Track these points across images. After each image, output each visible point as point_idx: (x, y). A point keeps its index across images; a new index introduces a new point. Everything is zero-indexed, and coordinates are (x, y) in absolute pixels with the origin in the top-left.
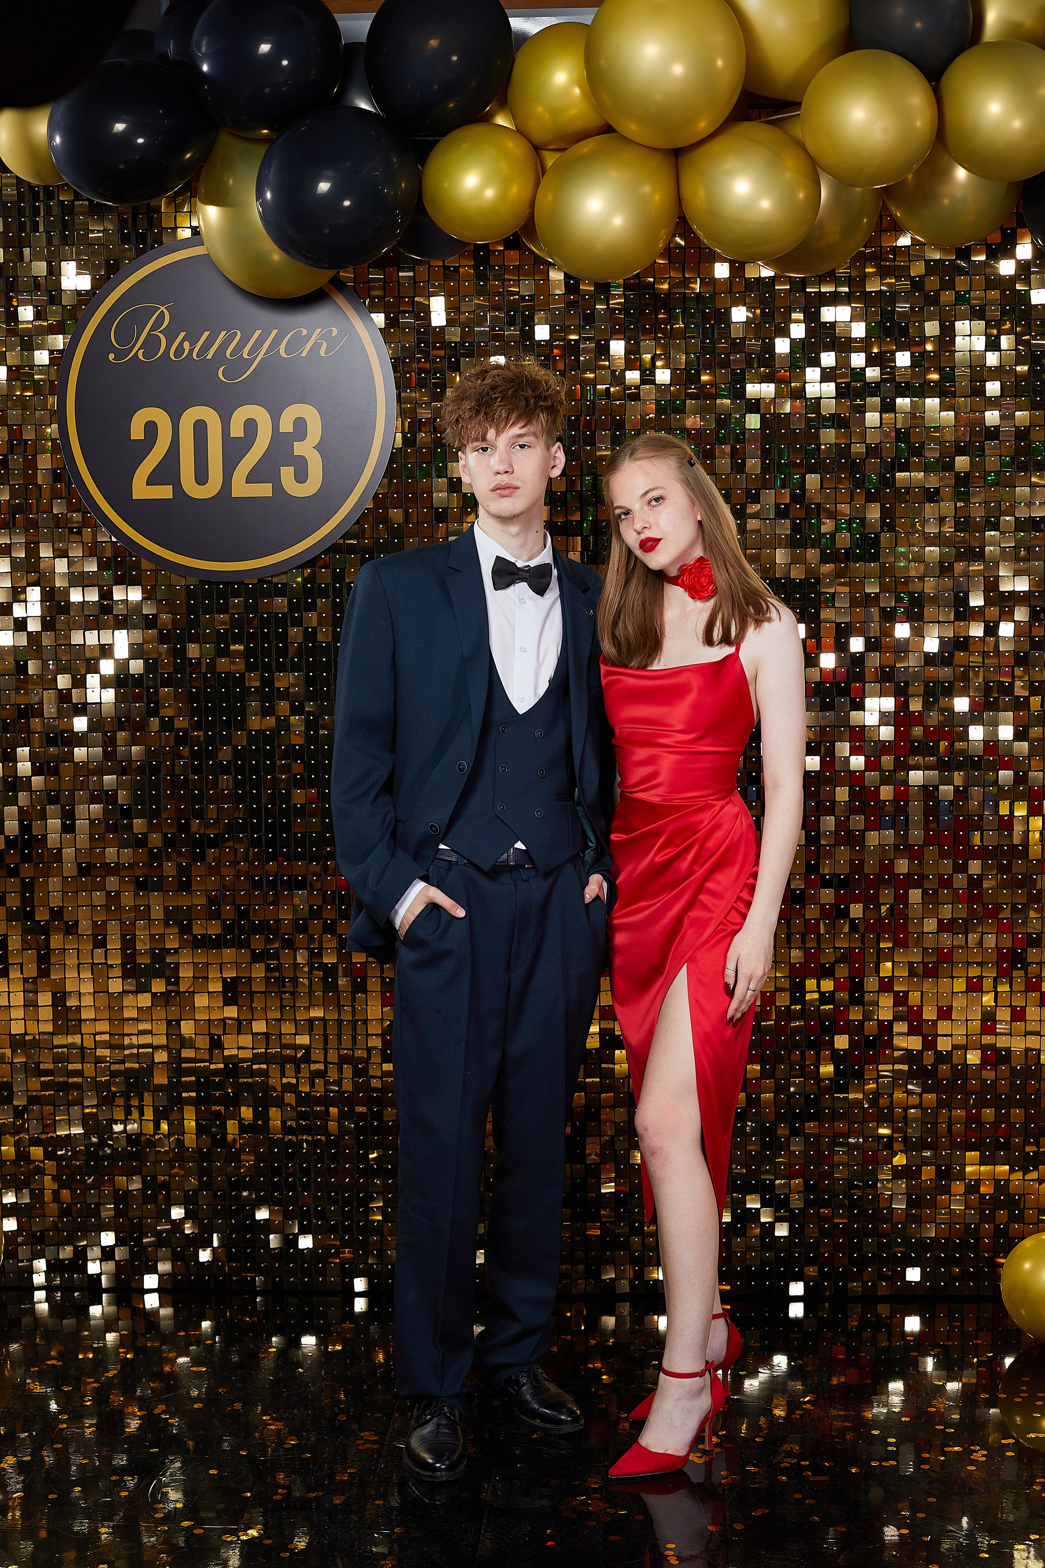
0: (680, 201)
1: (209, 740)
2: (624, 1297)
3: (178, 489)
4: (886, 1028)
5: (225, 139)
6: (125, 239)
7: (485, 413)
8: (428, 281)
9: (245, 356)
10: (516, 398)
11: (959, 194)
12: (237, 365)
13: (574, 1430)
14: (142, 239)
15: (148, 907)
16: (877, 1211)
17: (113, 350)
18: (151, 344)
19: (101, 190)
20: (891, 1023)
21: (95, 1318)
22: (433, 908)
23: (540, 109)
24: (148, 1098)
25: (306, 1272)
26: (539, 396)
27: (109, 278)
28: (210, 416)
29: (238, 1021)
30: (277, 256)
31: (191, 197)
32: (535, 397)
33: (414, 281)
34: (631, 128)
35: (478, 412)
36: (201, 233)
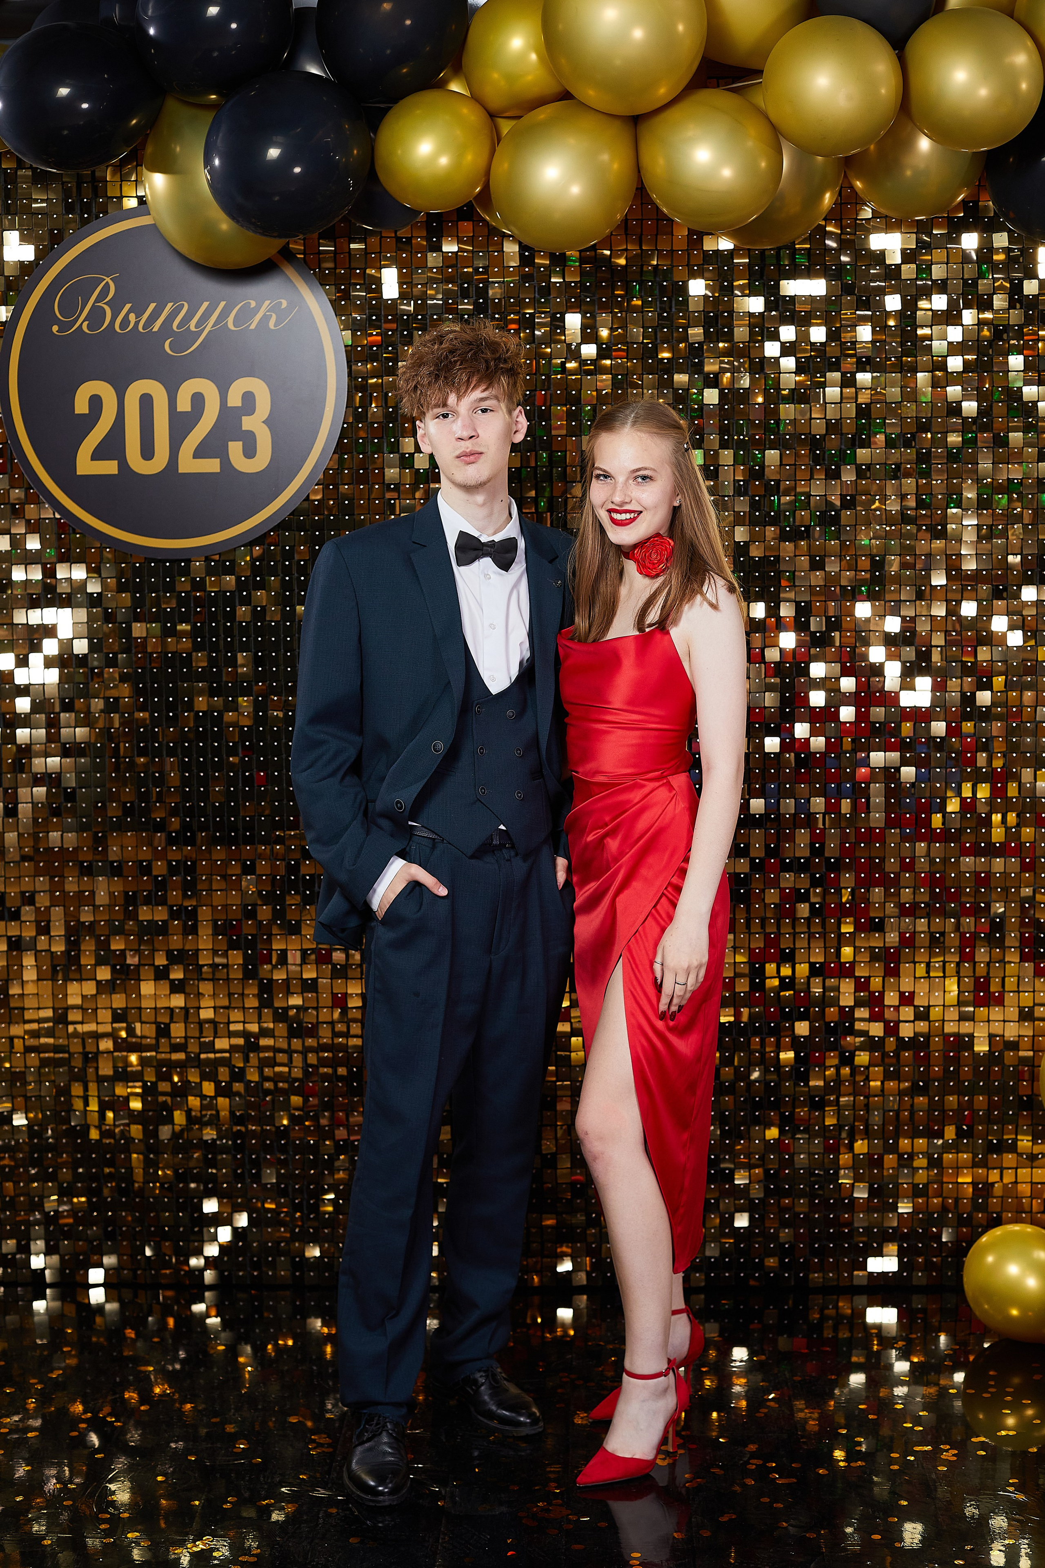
0: (639, 172)
1: (155, 722)
2: (581, 1290)
3: (123, 465)
4: (847, 1015)
5: (172, 106)
6: (69, 209)
7: (445, 377)
8: (380, 253)
9: (193, 328)
10: (476, 360)
11: (922, 166)
12: (184, 339)
13: (533, 1432)
14: (86, 208)
15: (93, 893)
16: (839, 1201)
17: (57, 322)
18: (96, 316)
19: (46, 157)
20: (852, 1009)
21: (39, 1314)
22: (415, 886)
23: (496, 76)
24: (93, 1088)
25: (256, 1266)
26: (499, 358)
27: (52, 248)
28: (155, 389)
29: (186, 1010)
30: (225, 224)
31: (137, 166)
32: (495, 360)
33: (366, 252)
34: (590, 94)
35: (437, 377)
36: (148, 202)
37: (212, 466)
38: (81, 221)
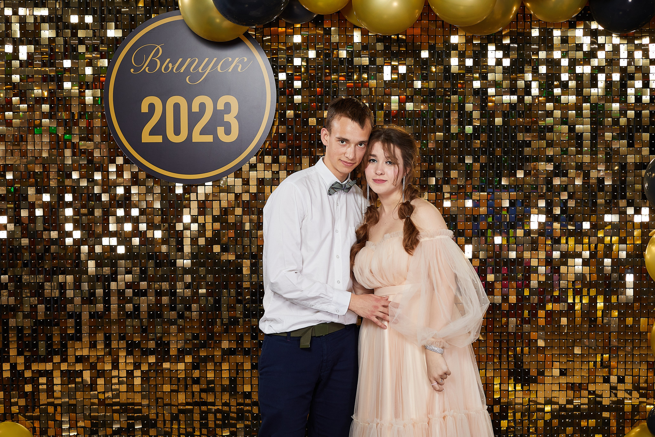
3: (165, 138)
9: (200, 71)
12: (196, 76)
17: (133, 67)
18: (152, 65)
27: (131, 31)
28: (181, 101)
36: (180, 9)
37: (209, 138)
38: (145, 18)
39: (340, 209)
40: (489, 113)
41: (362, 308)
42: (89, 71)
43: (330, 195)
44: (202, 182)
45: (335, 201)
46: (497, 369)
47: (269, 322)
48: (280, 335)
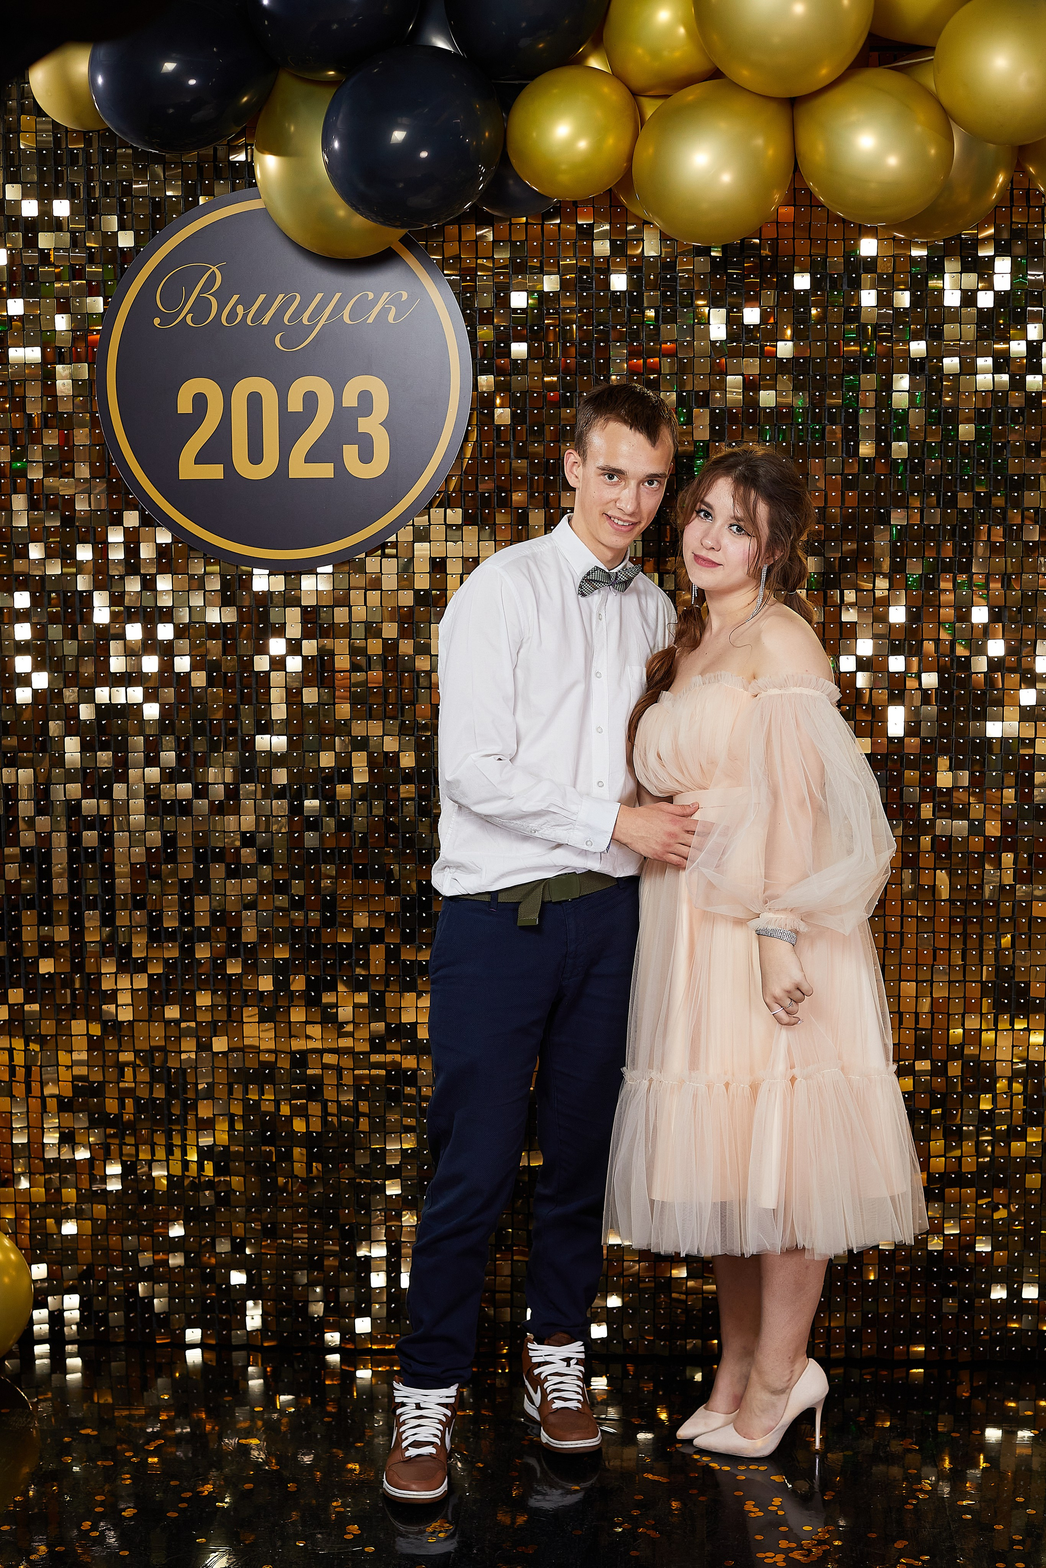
3: (229, 468)
5: (287, 84)
9: (305, 322)
12: (296, 332)
17: (160, 314)
18: (201, 308)
19: (147, 137)
23: (640, 51)
27: (154, 234)
28: (265, 387)
30: (342, 211)
31: (248, 144)
34: (744, 74)
36: (259, 185)
37: (325, 470)
38: (185, 205)
39: (605, 627)
40: (946, 413)
41: (643, 837)
42: (62, 322)
43: (583, 595)
44: (309, 567)
45: (595, 610)
46: (957, 982)
47: (453, 870)
48: (475, 898)
